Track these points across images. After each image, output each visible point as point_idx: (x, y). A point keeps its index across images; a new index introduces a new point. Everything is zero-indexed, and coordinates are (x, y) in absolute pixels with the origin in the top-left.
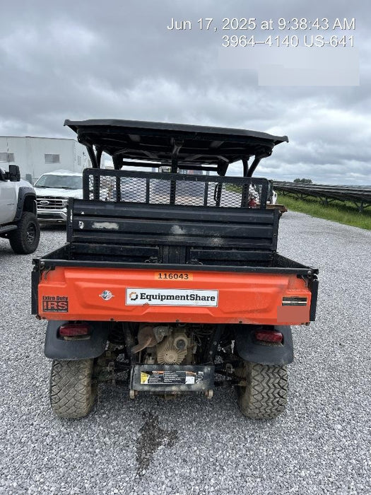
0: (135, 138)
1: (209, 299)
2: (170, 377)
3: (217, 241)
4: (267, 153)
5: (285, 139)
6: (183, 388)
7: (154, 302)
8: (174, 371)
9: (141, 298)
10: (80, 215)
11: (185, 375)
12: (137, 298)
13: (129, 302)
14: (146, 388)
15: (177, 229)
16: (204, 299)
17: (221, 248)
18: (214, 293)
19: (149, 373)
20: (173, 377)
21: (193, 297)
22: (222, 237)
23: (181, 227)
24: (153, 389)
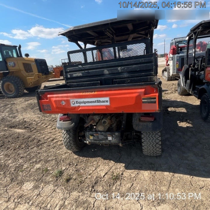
1: (106, 102)
2: (101, 137)
6: (107, 142)
7: (82, 105)
8: (102, 135)
9: (77, 103)
10: (68, 72)
11: (107, 136)
12: (75, 103)
13: (72, 105)
14: (93, 141)
15: (106, 72)
16: (103, 102)
19: (92, 135)
21: (98, 101)
23: (108, 70)
24: (95, 142)
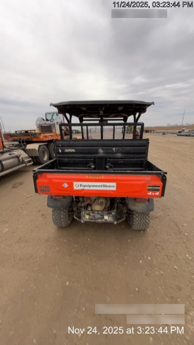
0: (84, 109)
1: (112, 187)
2: (97, 216)
3: (119, 155)
4: (144, 111)
5: (153, 103)
6: (103, 220)
7: (86, 188)
8: (99, 214)
9: (81, 186)
10: (59, 146)
11: (103, 216)
12: (78, 186)
13: (75, 188)
14: (88, 220)
15: (101, 151)
16: (109, 187)
17: (121, 158)
18: (114, 184)
19: (89, 214)
20: (99, 216)
21: (104, 186)
22: (122, 153)
23: (103, 149)
24: (91, 220)
